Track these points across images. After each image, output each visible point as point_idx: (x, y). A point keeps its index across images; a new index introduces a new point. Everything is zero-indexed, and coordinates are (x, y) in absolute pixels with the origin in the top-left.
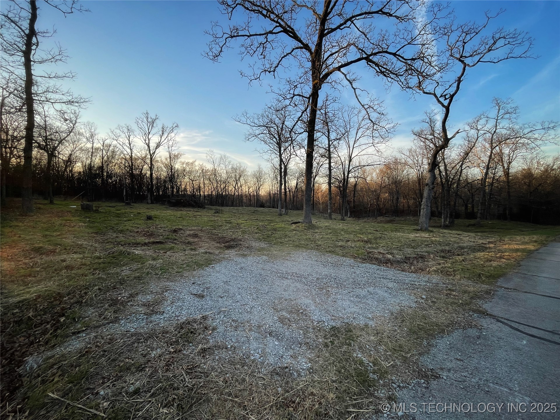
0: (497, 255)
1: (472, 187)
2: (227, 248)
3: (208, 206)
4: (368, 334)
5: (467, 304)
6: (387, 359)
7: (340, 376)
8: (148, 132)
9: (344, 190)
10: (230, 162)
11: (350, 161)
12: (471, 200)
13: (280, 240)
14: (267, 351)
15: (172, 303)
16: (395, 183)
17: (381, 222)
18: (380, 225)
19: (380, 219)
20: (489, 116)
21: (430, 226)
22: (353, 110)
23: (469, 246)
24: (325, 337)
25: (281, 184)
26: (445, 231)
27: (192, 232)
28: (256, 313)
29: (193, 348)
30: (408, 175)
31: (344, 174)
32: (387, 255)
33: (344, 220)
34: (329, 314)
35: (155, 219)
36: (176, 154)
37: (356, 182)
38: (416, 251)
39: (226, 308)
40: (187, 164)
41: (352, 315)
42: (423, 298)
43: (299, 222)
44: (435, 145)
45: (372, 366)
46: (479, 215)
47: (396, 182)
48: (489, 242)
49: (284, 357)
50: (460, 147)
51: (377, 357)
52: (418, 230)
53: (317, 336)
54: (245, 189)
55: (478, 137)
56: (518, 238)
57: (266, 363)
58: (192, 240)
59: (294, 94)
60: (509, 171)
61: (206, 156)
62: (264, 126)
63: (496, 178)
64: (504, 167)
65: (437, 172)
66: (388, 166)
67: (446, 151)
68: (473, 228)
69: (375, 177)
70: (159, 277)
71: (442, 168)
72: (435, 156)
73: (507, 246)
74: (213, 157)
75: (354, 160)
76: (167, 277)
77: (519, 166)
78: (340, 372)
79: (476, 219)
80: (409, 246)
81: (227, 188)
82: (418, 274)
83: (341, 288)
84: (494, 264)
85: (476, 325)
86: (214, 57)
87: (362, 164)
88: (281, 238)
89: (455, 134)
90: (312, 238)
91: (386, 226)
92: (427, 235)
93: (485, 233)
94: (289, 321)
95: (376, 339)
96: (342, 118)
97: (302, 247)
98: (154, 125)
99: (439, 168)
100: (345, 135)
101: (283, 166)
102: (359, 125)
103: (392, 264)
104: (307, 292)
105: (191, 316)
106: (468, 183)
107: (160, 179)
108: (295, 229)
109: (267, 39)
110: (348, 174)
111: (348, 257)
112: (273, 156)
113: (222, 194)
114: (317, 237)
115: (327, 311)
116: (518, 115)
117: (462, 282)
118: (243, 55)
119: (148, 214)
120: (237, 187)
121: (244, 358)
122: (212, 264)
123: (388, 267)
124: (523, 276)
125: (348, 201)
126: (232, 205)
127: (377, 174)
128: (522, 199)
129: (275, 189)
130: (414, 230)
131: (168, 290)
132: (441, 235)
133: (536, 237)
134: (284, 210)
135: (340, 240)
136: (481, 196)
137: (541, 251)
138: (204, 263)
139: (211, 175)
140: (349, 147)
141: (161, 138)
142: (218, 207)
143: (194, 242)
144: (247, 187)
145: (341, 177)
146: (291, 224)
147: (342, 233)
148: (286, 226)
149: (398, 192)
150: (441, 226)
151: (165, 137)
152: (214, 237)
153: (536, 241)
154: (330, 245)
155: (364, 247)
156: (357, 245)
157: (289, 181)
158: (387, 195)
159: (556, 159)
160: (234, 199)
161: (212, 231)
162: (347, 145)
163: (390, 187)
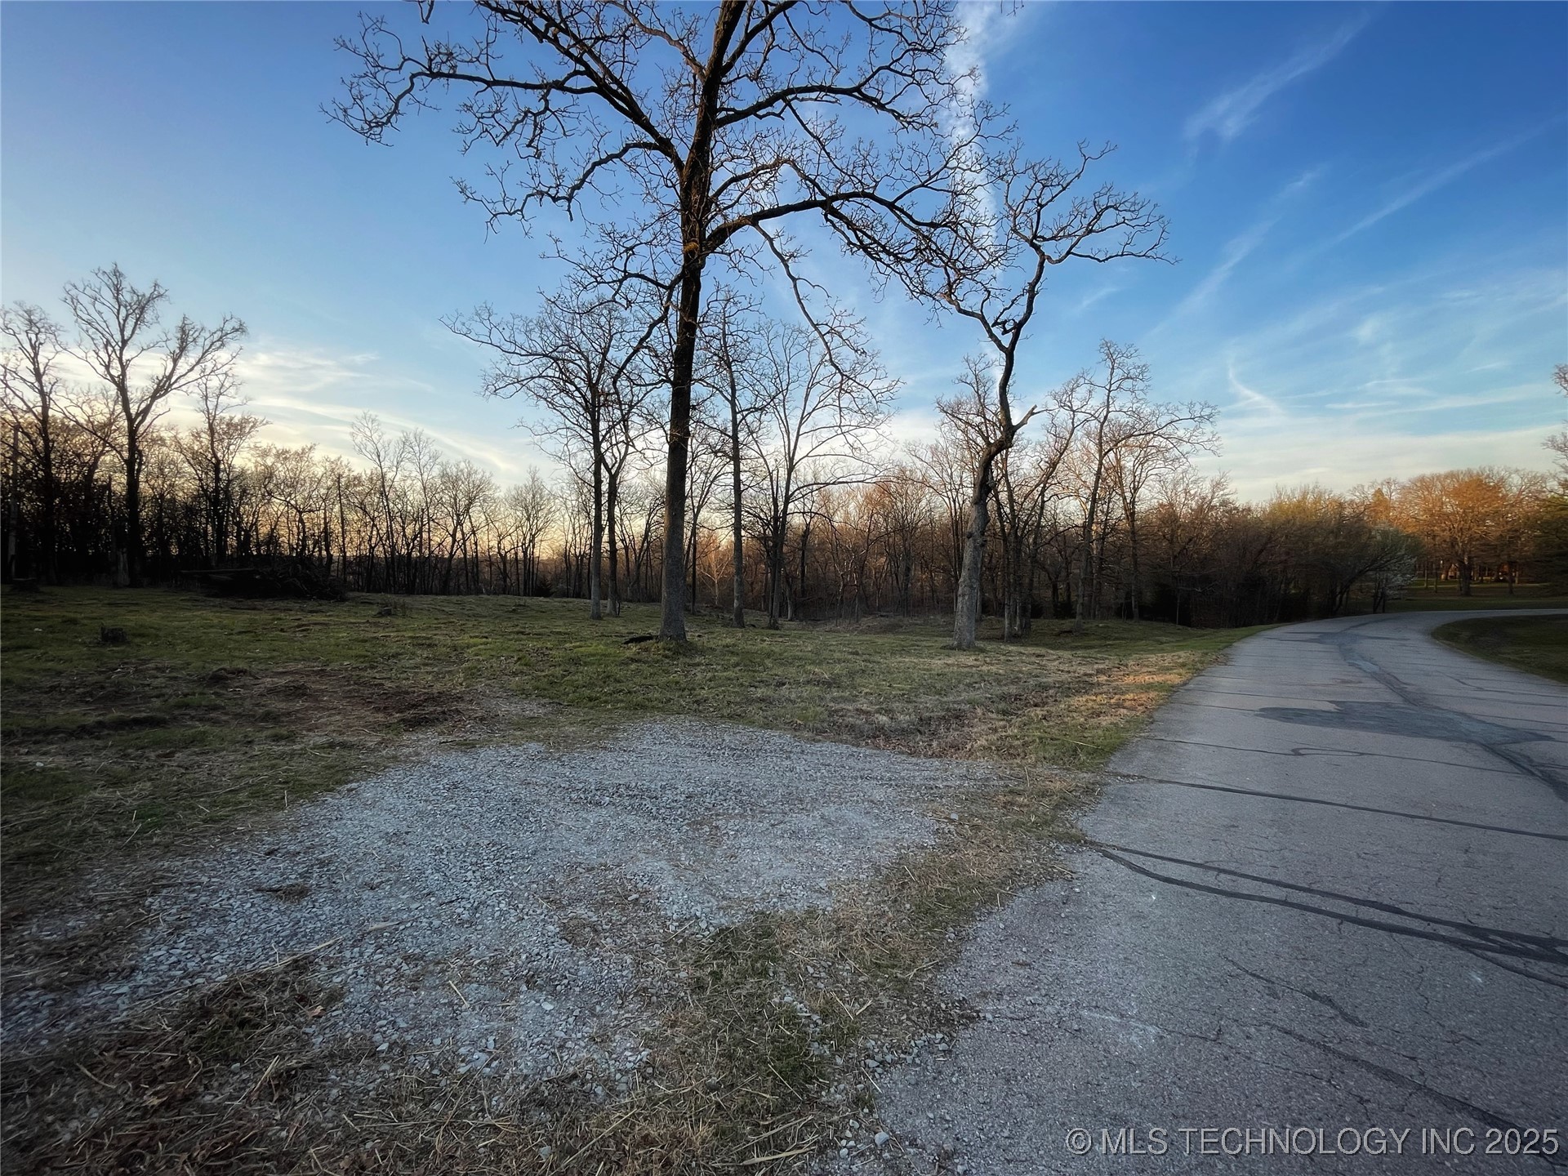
0: (1112, 701)
1: (1065, 542)
2: (411, 726)
3: (357, 594)
4: (815, 935)
5: (1046, 823)
6: (857, 995)
7: (732, 1069)
8: (118, 337)
9: (775, 545)
10: (434, 458)
11: (791, 468)
12: (1063, 574)
13: (587, 692)
14: (515, 1036)
15: (176, 930)
16: (902, 530)
17: (870, 630)
18: (864, 638)
19: (866, 622)
20: (1096, 382)
21: (976, 639)
22: (795, 335)
23: (1059, 682)
24: (698, 964)
25: (599, 529)
26: (1011, 648)
27: (282, 681)
28: (489, 921)
29: (245, 1076)
30: (930, 510)
31: (775, 503)
32: (876, 715)
33: (777, 629)
34: (713, 895)
35: (137, 640)
36: (236, 420)
37: (808, 525)
38: (945, 702)
39: (386, 919)
40: (278, 455)
41: (775, 888)
42: (952, 821)
43: (650, 638)
44: (986, 439)
45: (820, 1022)
46: (1079, 609)
47: (903, 527)
48: (1099, 672)
49: (569, 1044)
50: (1039, 448)
51: (834, 994)
52: (952, 648)
53: (673, 964)
54: (487, 541)
55: (1074, 428)
56: (1153, 658)
57: (507, 1077)
58: (283, 705)
59: (625, 271)
60: (1134, 507)
61: (352, 434)
62: (545, 356)
63: (1112, 522)
64: (1125, 499)
65: (991, 504)
66: (883, 488)
67: (1012, 454)
68: (1068, 640)
69: (854, 513)
70: (131, 845)
71: (1003, 496)
72: (986, 467)
73: (1130, 680)
74: (375, 437)
75: (800, 467)
76: (167, 840)
77: (1153, 498)
78: (730, 1057)
79: (1075, 618)
80: (931, 689)
81: (425, 535)
82: (946, 761)
83: (753, 817)
84: (1105, 721)
85: (1062, 872)
86: (371, 128)
87: (822, 479)
88: (591, 685)
89: (1027, 418)
90: (682, 680)
91: (880, 641)
92: (970, 660)
93: (1092, 651)
94: (595, 931)
95: (834, 946)
96: (769, 355)
97: (653, 707)
98: (149, 316)
99: (996, 496)
100: (776, 401)
102: (813, 377)
103: (887, 739)
104: (654, 837)
105: (249, 966)
106: (1057, 534)
107: (173, 500)
108: (637, 657)
109: (547, 102)
110: (786, 503)
111: (777, 728)
112: (575, 445)
113: (409, 554)
114: (699, 676)
115: (709, 887)
116: (1147, 383)
117: (1039, 770)
118: (469, 138)
119: (109, 623)
120: (459, 535)
121: (435, 1076)
122: (351, 782)
123: (878, 747)
124: (1156, 744)
125: (787, 576)
126: (444, 590)
127: (859, 507)
128: (1160, 570)
129: (583, 541)
130: (944, 648)
131: (164, 886)
132: (1002, 658)
133: (1183, 655)
134: (608, 602)
135: (762, 681)
136: (1083, 564)
137: (1191, 686)
138: (320, 781)
139: (369, 494)
140: (788, 434)
141: (175, 361)
142: (391, 598)
143: (289, 714)
144: (493, 535)
145: (767, 512)
146: (627, 643)
147: (768, 662)
148: (611, 650)
149: (907, 554)
150: (1003, 636)
151: (193, 361)
152: (365, 694)
153: (1183, 665)
154: (732, 699)
155: (822, 699)
156: (805, 694)
157: (624, 518)
158: (883, 560)
159: (1217, 485)
160: (449, 570)
161: (362, 674)
162: (782, 426)
163: (891, 540)
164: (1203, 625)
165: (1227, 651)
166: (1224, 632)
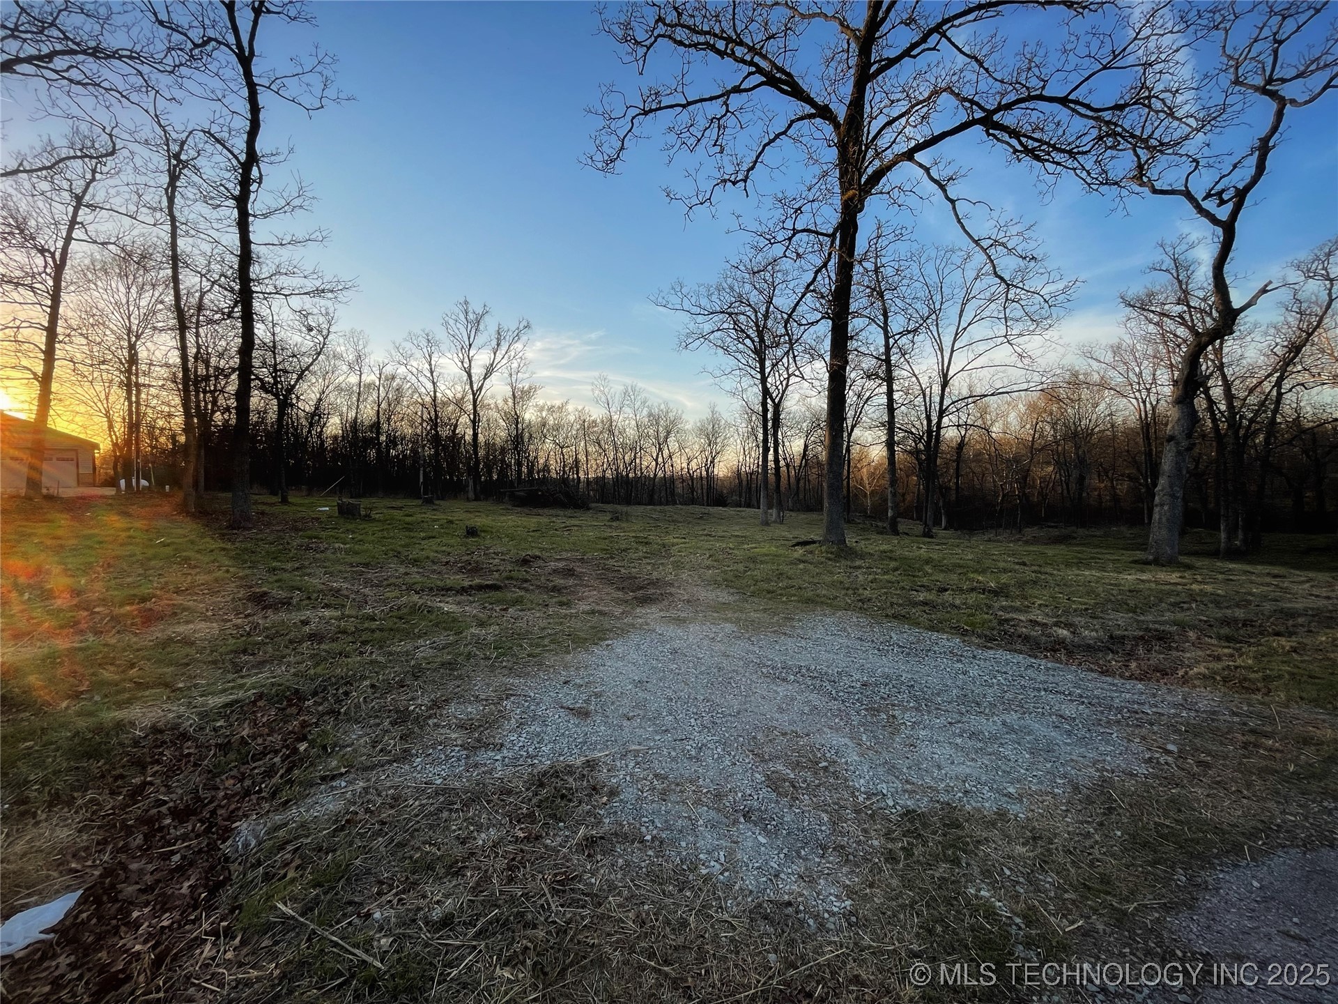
1: (1315, 441)
2: (641, 603)
3: (596, 505)
4: (1008, 838)
5: (1313, 776)
6: (1064, 911)
7: (932, 943)
8: (467, 343)
9: (929, 458)
10: (644, 403)
11: (945, 384)
12: (1313, 478)
13: (765, 586)
14: (739, 856)
15: (521, 725)
16: (1074, 438)
17: (1036, 541)
18: (1031, 548)
19: (1030, 532)
21: (1181, 553)
22: (948, 255)
23: (1312, 609)
24: (888, 835)
25: (766, 450)
26: (1231, 566)
27: (561, 565)
28: (710, 760)
29: (567, 833)
30: (1111, 415)
31: (928, 418)
32: (1055, 628)
33: (932, 537)
34: (897, 778)
35: (483, 534)
36: (526, 388)
37: (963, 438)
38: (1143, 621)
39: (640, 744)
40: (549, 410)
41: (959, 784)
42: (1168, 752)
43: (814, 542)
44: (1192, 329)
45: (1023, 926)
47: (1075, 434)
49: (782, 876)
50: (1272, 331)
51: (1037, 903)
52: (1146, 563)
53: (865, 831)
54: (680, 463)
55: (1331, 301)
57: (737, 887)
58: (562, 581)
59: (794, 229)
61: (592, 390)
62: (723, 312)
65: (1200, 402)
66: (1051, 394)
67: (1229, 343)
69: (1014, 423)
70: (492, 666)
71: (1217, 392)
72: (1193, 360)
74: (606, 390)
75: (954, 382)
76: (510, 665)
78: (930, 931)
79: (1334, 532)
80: (1121, 605)
81: (638, 461)
82: (1152, 685)
83: (929, 712)
86: (607, 165)
87: (978, 391)
88: (768, 580)
89: (1256, 297)
90: (846, 580)
91: (1050, 552)
92: (1174, 577)
94: (794, 787)
95: (1031, 854)
96: (921, 279)
97: (822, 602)
98: (481, 327)
99: (1206, 392)
100: (929, 321)
101: (770, 407)
102: (968, 293)
103: (1070, 654)
104: (836, 716)
105: (562, 758)
106: (1302, 431)
107: (495, 444)
108: (804, 558)
109: (727, 106)
110: (940, 417)
111: (945, 632)
112: (747, 382)
113: (627, 475)
114: (861, 578)
115: (892, 769)
117: (1294, 711)
118: (672, 152)
119: (468, 523)
120: (660, 460)
121: (684, 870)
122: (608, 639)
123: (1059, 661)
125: (941, 487)
126: (651, 502)
127: (1021, 416)
129: (752, 460)
130: (1135, 562)
131: (512, 695)
132: (1220, 576)
134: (774, 512)
135: (923, 586)
138: (588, 637)
139: (601, 432)
140: (941, 350)
141: (495, 354)
142: (619, 508)
143: (566, 588)
144: (684, 458)
145: (920, 426)
146: (794, 546)
147: (928, 569)
148: (781, 551)
149: (1081, 462)
150: (1219, 552)
151: (504, 352)
152: (609, 577)
154: (895, 600)
155: (989, 607)
156: (970, 602)
157: (785, 440)
158: (1051, 469)
160: (654, 485)
161: (607, 562)
162: (935, 344)
163: (1060, 448)
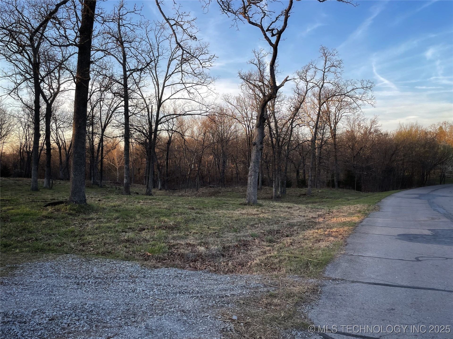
0: (326, 233)
1: (303, 149)
5: (290, 316)
9: (151, 148)
11: (160, 104)
12: (302, 165)
16: (221, 142)
17: (203, 195)
18: (199, 199)
20: (318, 67)
21: (258, 199)
22: (162, 30)
23: (299, 222)
26: (276, 204)
30: (236, 131)
31: (150, 123)
32: (198, 247)
33: (150, 195)
37: (170, 137)
38: (239, 236)
42: (233, 321)
43: (63, 202)
44: (264, 93)
46: (309, 183)
47: (222, 140)
48: (319, 216)
50: (290, 100)
52: (245, 204)
55: (307, 90)
56: (345, 208)
60: (335, 132)
63: (325, 139)
64: (331, 127)
68: (304, 199)
69: (196, 132)
71: (272, 124)
72: (264, 108)
75: (165, 104)
77: (344, 127)
79: (307, 187)
80: (231, 229)
84: (323, 245)
87: (178, 112)
89: (284, 82)
90: (77, 230)
91: (206, 201)
92: (254, 211)
93: (315, 205)
96: (147, 40)
99: (269, 124)
100: (151, 66)
101: (42, 104)
102: (172, 55)
106: (299, 145)
108: (50, 215)
110: (157, 124)
114: (90, 226)
116: (342, 69)
117: (287, 279)
124: (349, 258)
127: (199, 128)
128: (347, 163)
130: (241, 204)
132: (271, 209)
133: (359, 207)
134: (44, 180)
135: (130, 228)
136: (311, 160)
137: (364, 223)
140: (158, 85)
146: (47, 206)
147: (138, 217)
149: (224, 153)
150: (272, 198)
153: (360, 212)
155: (166, 238)
156: (156, 236)
158: (211, 157)
159: (373, 122)
162: (154, 81)
163: (216, 146)
164: (367, 190)
165: (379, 204)
166: (377, 194)
